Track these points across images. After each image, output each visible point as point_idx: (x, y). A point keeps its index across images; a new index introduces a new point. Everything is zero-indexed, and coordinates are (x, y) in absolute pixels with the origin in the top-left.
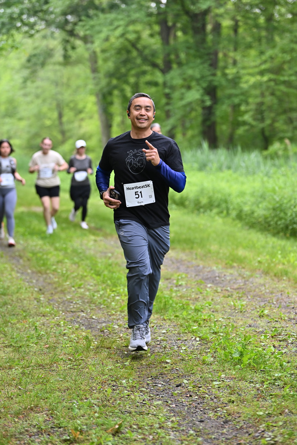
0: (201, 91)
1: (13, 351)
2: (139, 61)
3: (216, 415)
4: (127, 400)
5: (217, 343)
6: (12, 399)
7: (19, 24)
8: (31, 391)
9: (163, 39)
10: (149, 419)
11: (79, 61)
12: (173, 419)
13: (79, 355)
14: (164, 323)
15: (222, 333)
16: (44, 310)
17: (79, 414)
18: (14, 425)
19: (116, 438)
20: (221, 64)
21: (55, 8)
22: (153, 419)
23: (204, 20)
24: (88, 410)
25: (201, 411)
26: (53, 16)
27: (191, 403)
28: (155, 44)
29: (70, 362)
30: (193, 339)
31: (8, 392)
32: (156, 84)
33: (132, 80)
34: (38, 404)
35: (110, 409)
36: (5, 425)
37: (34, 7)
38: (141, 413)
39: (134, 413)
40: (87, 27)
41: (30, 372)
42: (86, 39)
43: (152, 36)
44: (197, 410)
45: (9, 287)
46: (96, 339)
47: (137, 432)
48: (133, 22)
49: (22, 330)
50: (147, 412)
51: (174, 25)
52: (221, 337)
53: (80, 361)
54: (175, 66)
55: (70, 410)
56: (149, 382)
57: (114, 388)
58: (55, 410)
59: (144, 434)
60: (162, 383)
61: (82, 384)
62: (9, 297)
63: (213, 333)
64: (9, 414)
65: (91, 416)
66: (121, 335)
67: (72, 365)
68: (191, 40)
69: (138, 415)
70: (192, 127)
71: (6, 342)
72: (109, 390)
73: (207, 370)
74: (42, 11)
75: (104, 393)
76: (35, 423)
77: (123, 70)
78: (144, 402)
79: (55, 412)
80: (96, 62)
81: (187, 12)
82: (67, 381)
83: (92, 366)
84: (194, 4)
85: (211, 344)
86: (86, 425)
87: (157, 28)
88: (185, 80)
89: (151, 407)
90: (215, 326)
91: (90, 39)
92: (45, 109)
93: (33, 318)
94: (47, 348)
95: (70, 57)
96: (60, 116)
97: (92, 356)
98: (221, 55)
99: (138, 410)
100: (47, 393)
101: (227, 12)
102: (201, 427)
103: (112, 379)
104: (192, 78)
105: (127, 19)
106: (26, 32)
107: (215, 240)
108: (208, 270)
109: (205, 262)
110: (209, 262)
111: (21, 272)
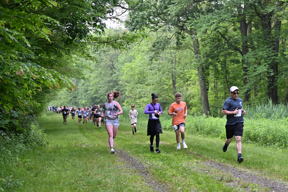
0: (268, 66)
11: (187, 47)
20: (281, 48)
21: (172, 11)
23: (270, 19)
28: (236, 35)
32: (237, 62)
40: (192, 24)
48: (223, 20)
51: (250, 22)
54: (250, 50)
70: (261, 90)
87: (238, 25)
88: (257, 59)
91: (194, 32)
95: (181, 44)
96: (174, 83)
101: (284, 14)
107: (277, 163)
108: (273, 182)
109: (270, 177)
110: (273, 177)
111: (148, 181)
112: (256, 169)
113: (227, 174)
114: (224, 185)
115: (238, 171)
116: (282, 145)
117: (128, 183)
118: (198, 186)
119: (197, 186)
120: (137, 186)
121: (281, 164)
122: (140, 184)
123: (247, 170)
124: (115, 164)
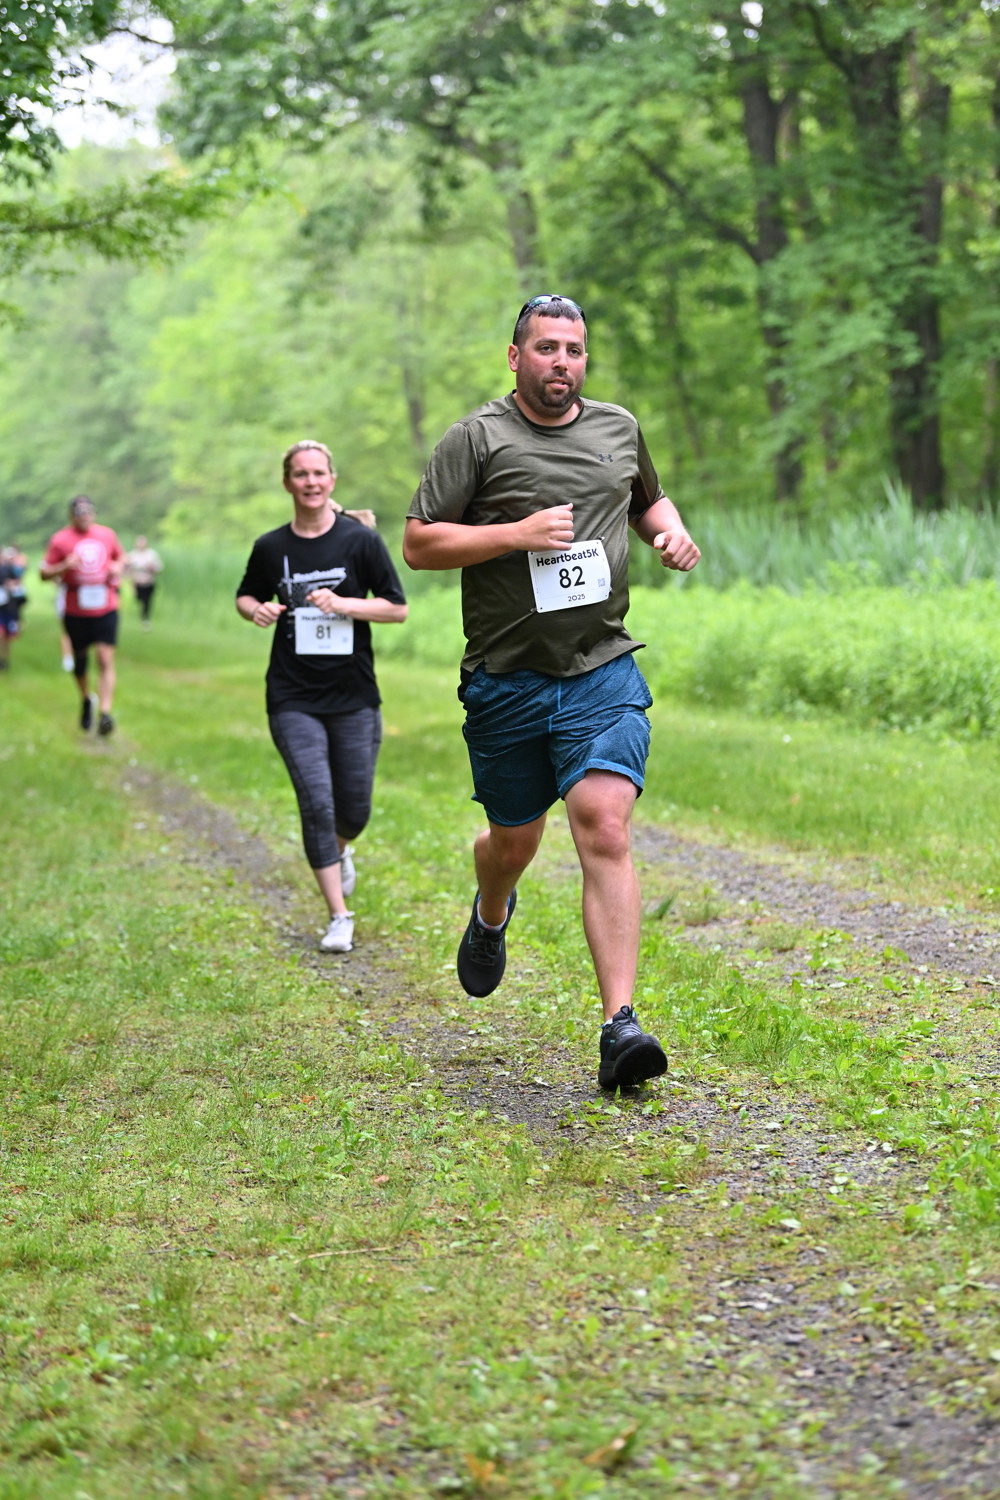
0: (887, 315)
1: (269, 1198)
2: (675, 222)
3: (954, 1405)
4: (651, 1354)
5: (952, 1162)
6: (268, 1354)
7: (271, 110)
8: (331, 1328)
9: (752, 145)
10: (726, 1418)
11: (474, 228)
12: (806, 1416)
13: (488, 1209)
14: (774, 1099)
15: (969, 1126)
16: (372, 1059)
17: (493, 1405)
18: (275, 1443)
19: (617, 1483)
20: (953, 224)
21: (390, 52)
22: (741, 1420)
23: (892, 77)
24: (523, 1390)
25: (902, 1389)
26: (383, 80)
27: (866, 1362)
28: (727, 163)
29: (460, 1231)
30: (871, 1149)
31: (254, 1333)
32: (734, 297)
33: (653, 286)
34: (355, 1373)
35: (596, 1386)
36: (247, 1443)
37: (320, 50)
38: (699, 1399)
39: (675, 1400)
40: (498, 113)
41: (327, 1265)
42: (494, 155)
43: (716, 135)
44: (889, 1386)
45: (253, 983)
46: (545, 1153)
47: (687, 1461)
48: (654, 91)
49: (300, 1127)
50: (719, 1395)
51: (792, 96)
52: (966, 1143)
53: (494, 1228)
54: (796, 235)
55: (462, 1391)
56: (723, 1294)
57: (609, 1314)
58: (413, 1392)
59: (711, 1470)
60: (769, 1296)
61: (499, 1302)
62: (254, 1018)
63: (939, 1128)
64: (261, 1405)
65: (532, 1408)
66: (631, 1139)
67: (466, 1241)
68: (849, 148)
69: (687, 1406)
70: (858, 440)
71: (248, 1167)
72: (592, 1323)
73: (919, 1252)
74: (347, 62)
75: (574, 1334)
76: (345, 1433)
77: (622, 254)
78: (709, 1362)
79: (413, 1397)
80: (532, 229)
81: (835, 54)
82: (451, 1295)
83: (534, 1244)
84: (855, 24)
85: (932, 1164)
86: (517, 1438)
87: (733, 109)
88: (831, 280)
89: (735, 1377)
90: (946, 1103)
91: (509, 154)
92: (363, 392)
93: (337, 1085)
94: (382, 1186)
95: (444, 214)
96: (416, 412)
97: (532, 1211)
98: (950, 194)
99: (687, 1387)
100: (384, 1333)
101: (967, 48)
102: (901, 1445)
103: (602, 1287)
104: (855, 273)
105: (632, 82)
106: (296, 136)
107: (941, 818)
108: (919, 919)
109: (907, 891)
110: (923, 891)
111: (292, 933)
112: (837, 851)
113: (689, 883)
114: (672, 941)
115: (746, 863)
116: (966, 722)
117: (195, 945)
118: (545, 950)
119: (537, 950)
120: (241, 956)
121: (963, 821)
122: (253, 949)
123: (790, 858)
124: (126, 846)
